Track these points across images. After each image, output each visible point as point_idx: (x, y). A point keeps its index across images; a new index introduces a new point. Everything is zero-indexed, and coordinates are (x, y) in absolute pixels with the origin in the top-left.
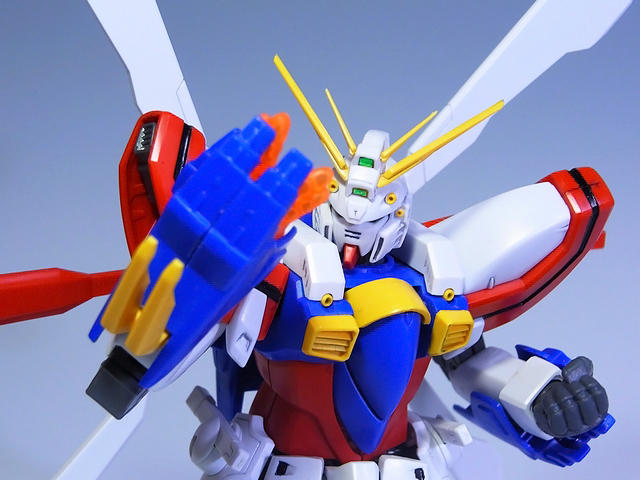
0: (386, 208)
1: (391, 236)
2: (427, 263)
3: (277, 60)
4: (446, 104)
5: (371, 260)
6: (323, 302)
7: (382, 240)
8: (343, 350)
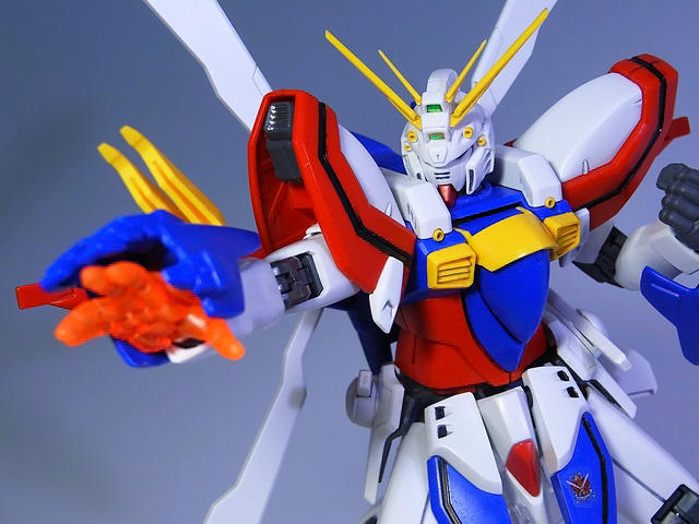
0: (466, 142)
1: (480, 165)
2: (522, 180)
3: (329, 36)
4: (494, 28)
5: (468, 192)
6: (436, 239)
7: (471, 172)
8: (466, 276)
